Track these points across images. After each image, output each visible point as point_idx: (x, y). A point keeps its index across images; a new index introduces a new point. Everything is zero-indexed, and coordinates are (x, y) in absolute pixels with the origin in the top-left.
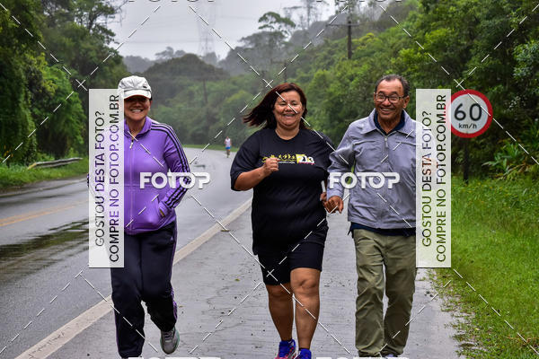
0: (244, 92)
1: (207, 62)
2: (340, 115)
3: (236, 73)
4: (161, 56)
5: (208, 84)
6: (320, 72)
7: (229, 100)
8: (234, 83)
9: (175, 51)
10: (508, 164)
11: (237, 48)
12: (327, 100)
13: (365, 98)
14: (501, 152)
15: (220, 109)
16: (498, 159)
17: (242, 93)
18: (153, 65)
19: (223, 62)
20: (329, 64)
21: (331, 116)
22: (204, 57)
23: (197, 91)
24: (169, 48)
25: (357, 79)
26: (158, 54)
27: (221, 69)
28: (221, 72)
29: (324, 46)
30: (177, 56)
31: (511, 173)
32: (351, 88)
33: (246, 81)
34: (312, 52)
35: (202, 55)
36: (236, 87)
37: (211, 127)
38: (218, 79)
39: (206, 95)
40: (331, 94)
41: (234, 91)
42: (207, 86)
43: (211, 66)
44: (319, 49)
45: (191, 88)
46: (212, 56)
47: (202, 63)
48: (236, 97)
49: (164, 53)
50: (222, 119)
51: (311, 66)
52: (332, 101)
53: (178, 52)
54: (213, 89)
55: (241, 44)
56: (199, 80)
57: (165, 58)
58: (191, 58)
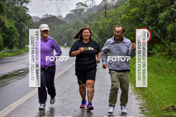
0: (71, 28)
1: (59, 19)
2: (102, 36)
3: (69, 22)
4: (44, 16)
5: (60, 26)
6: (96, 22)
7: (66, 31)
8: (68, 25)
9: (49, 15)
10: (157, 52)
11: (69, 14)
12: (98, 31)
13: (110, 30)
14: (154, 48)
15: (63, 34)
16: (153, 50)
17: (70, 29)
18: (41, 19)
19: (64, 18)
20: (99, 19)
21: (99, 36)
22: (58, 17)
23: (56, 28)
24: (47, 14)
25: (108, 24)
26: (43, 16)
27: (64, 21)
28: (63, 21)
29: (97, 13)
30: (49, 16)
31: (158, 55)
32: (106, 27)
33: (72, 25)
34: (93, 15)
35: (57, 16)
36: (68, 27)
37: (61, 40)
38: (62, 24)
39: (59, 29)
40: (99, 29)
41: (68, 28)
42: (59, 26)
43: (60, 19)
44: (96, 14)
45: (54, 27)
46: (61, 16)
47: (57, 19)
48: (68, 30)
49: (45, 15)
50: (64, 37)
51: (93, 20)
52: (100, 31)
53: (50, 15)
54: (61, 27)
55: (70, 13)
56: (57, 24)
57: (45, 17)
58: (54, 17)
